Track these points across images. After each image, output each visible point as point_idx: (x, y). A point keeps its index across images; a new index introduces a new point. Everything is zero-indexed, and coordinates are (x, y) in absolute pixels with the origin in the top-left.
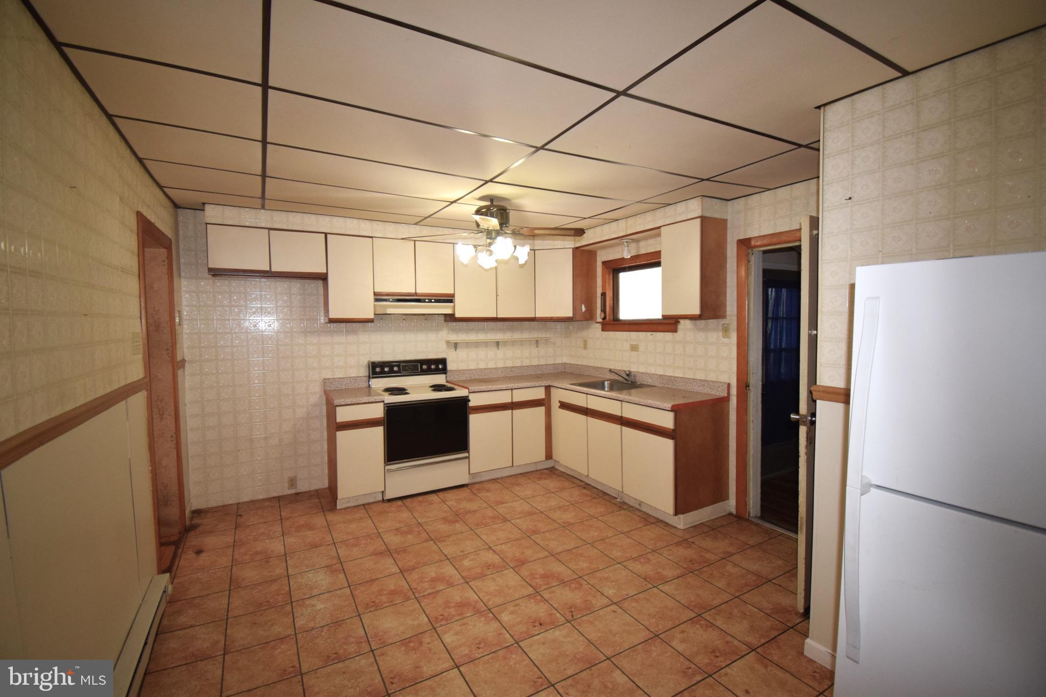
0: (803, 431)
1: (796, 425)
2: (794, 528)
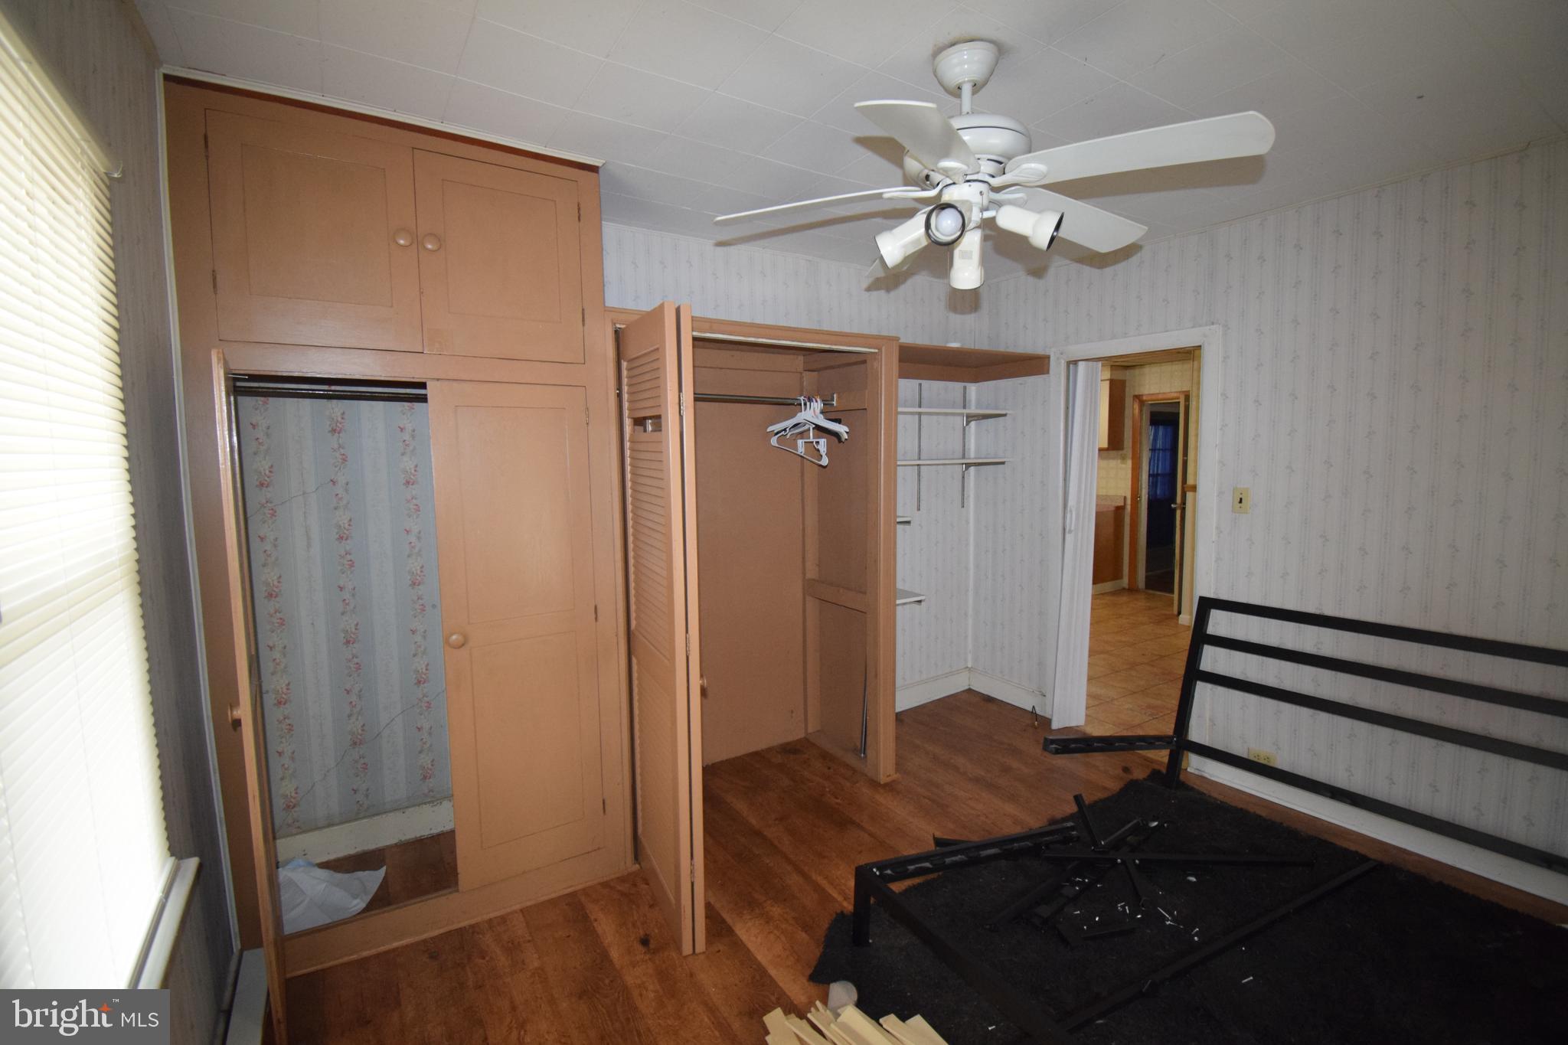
0: (1178, 513)
1: (1174, 510)
2: (1172, 591)
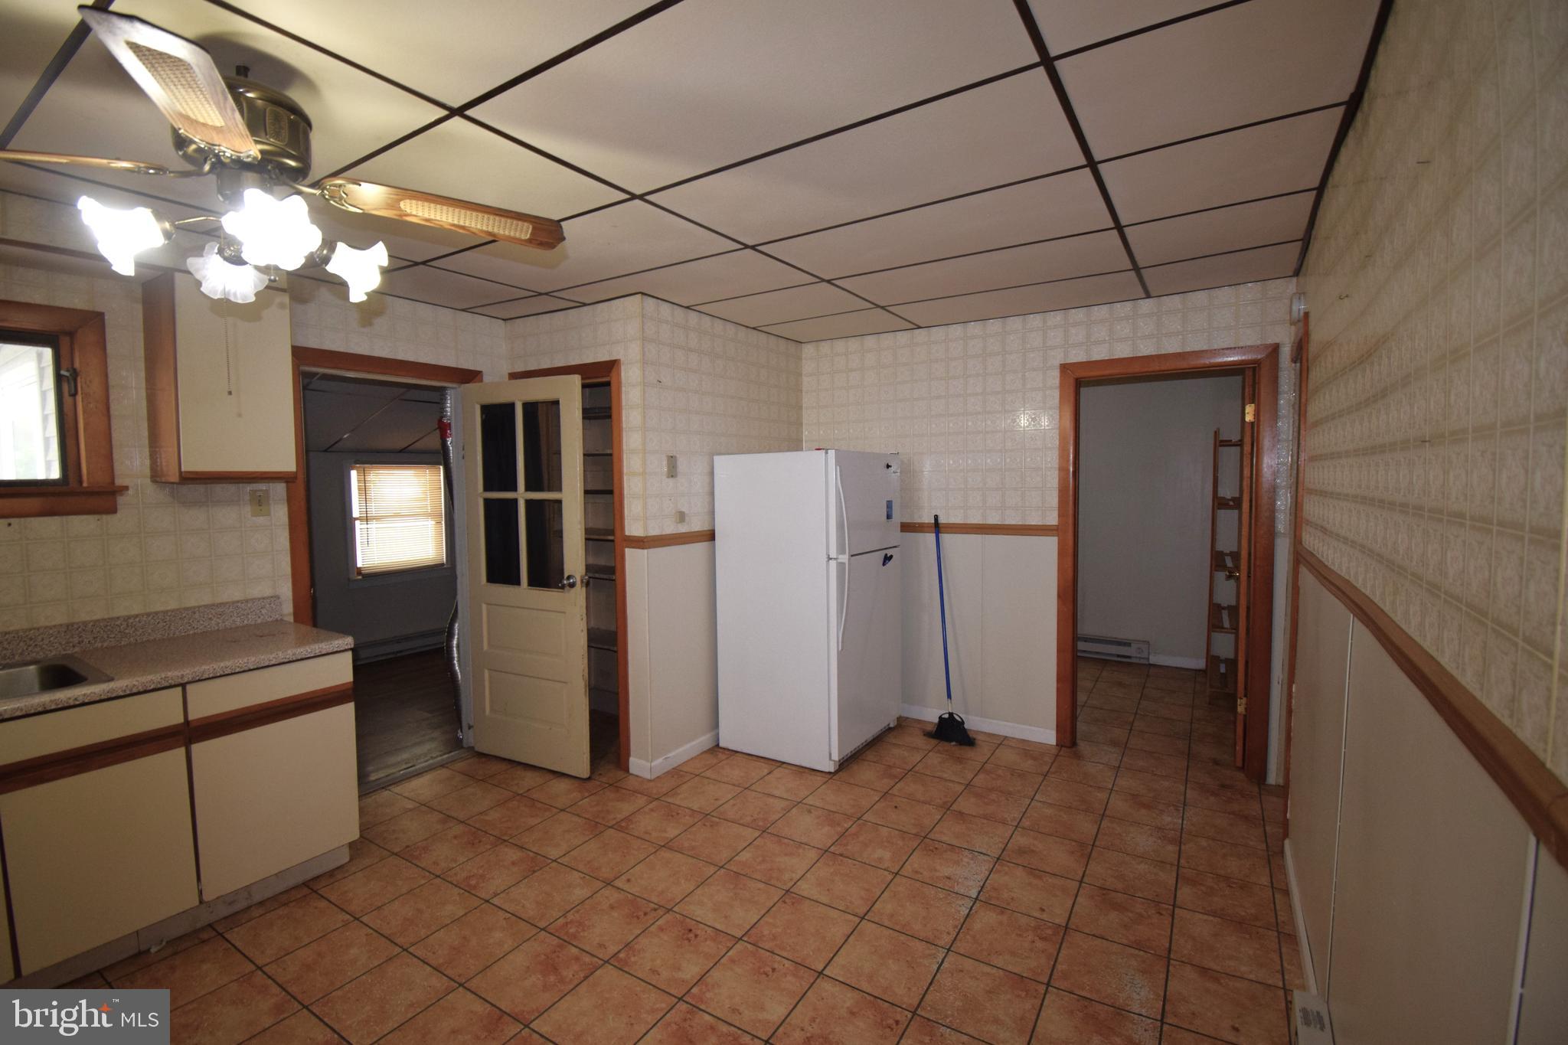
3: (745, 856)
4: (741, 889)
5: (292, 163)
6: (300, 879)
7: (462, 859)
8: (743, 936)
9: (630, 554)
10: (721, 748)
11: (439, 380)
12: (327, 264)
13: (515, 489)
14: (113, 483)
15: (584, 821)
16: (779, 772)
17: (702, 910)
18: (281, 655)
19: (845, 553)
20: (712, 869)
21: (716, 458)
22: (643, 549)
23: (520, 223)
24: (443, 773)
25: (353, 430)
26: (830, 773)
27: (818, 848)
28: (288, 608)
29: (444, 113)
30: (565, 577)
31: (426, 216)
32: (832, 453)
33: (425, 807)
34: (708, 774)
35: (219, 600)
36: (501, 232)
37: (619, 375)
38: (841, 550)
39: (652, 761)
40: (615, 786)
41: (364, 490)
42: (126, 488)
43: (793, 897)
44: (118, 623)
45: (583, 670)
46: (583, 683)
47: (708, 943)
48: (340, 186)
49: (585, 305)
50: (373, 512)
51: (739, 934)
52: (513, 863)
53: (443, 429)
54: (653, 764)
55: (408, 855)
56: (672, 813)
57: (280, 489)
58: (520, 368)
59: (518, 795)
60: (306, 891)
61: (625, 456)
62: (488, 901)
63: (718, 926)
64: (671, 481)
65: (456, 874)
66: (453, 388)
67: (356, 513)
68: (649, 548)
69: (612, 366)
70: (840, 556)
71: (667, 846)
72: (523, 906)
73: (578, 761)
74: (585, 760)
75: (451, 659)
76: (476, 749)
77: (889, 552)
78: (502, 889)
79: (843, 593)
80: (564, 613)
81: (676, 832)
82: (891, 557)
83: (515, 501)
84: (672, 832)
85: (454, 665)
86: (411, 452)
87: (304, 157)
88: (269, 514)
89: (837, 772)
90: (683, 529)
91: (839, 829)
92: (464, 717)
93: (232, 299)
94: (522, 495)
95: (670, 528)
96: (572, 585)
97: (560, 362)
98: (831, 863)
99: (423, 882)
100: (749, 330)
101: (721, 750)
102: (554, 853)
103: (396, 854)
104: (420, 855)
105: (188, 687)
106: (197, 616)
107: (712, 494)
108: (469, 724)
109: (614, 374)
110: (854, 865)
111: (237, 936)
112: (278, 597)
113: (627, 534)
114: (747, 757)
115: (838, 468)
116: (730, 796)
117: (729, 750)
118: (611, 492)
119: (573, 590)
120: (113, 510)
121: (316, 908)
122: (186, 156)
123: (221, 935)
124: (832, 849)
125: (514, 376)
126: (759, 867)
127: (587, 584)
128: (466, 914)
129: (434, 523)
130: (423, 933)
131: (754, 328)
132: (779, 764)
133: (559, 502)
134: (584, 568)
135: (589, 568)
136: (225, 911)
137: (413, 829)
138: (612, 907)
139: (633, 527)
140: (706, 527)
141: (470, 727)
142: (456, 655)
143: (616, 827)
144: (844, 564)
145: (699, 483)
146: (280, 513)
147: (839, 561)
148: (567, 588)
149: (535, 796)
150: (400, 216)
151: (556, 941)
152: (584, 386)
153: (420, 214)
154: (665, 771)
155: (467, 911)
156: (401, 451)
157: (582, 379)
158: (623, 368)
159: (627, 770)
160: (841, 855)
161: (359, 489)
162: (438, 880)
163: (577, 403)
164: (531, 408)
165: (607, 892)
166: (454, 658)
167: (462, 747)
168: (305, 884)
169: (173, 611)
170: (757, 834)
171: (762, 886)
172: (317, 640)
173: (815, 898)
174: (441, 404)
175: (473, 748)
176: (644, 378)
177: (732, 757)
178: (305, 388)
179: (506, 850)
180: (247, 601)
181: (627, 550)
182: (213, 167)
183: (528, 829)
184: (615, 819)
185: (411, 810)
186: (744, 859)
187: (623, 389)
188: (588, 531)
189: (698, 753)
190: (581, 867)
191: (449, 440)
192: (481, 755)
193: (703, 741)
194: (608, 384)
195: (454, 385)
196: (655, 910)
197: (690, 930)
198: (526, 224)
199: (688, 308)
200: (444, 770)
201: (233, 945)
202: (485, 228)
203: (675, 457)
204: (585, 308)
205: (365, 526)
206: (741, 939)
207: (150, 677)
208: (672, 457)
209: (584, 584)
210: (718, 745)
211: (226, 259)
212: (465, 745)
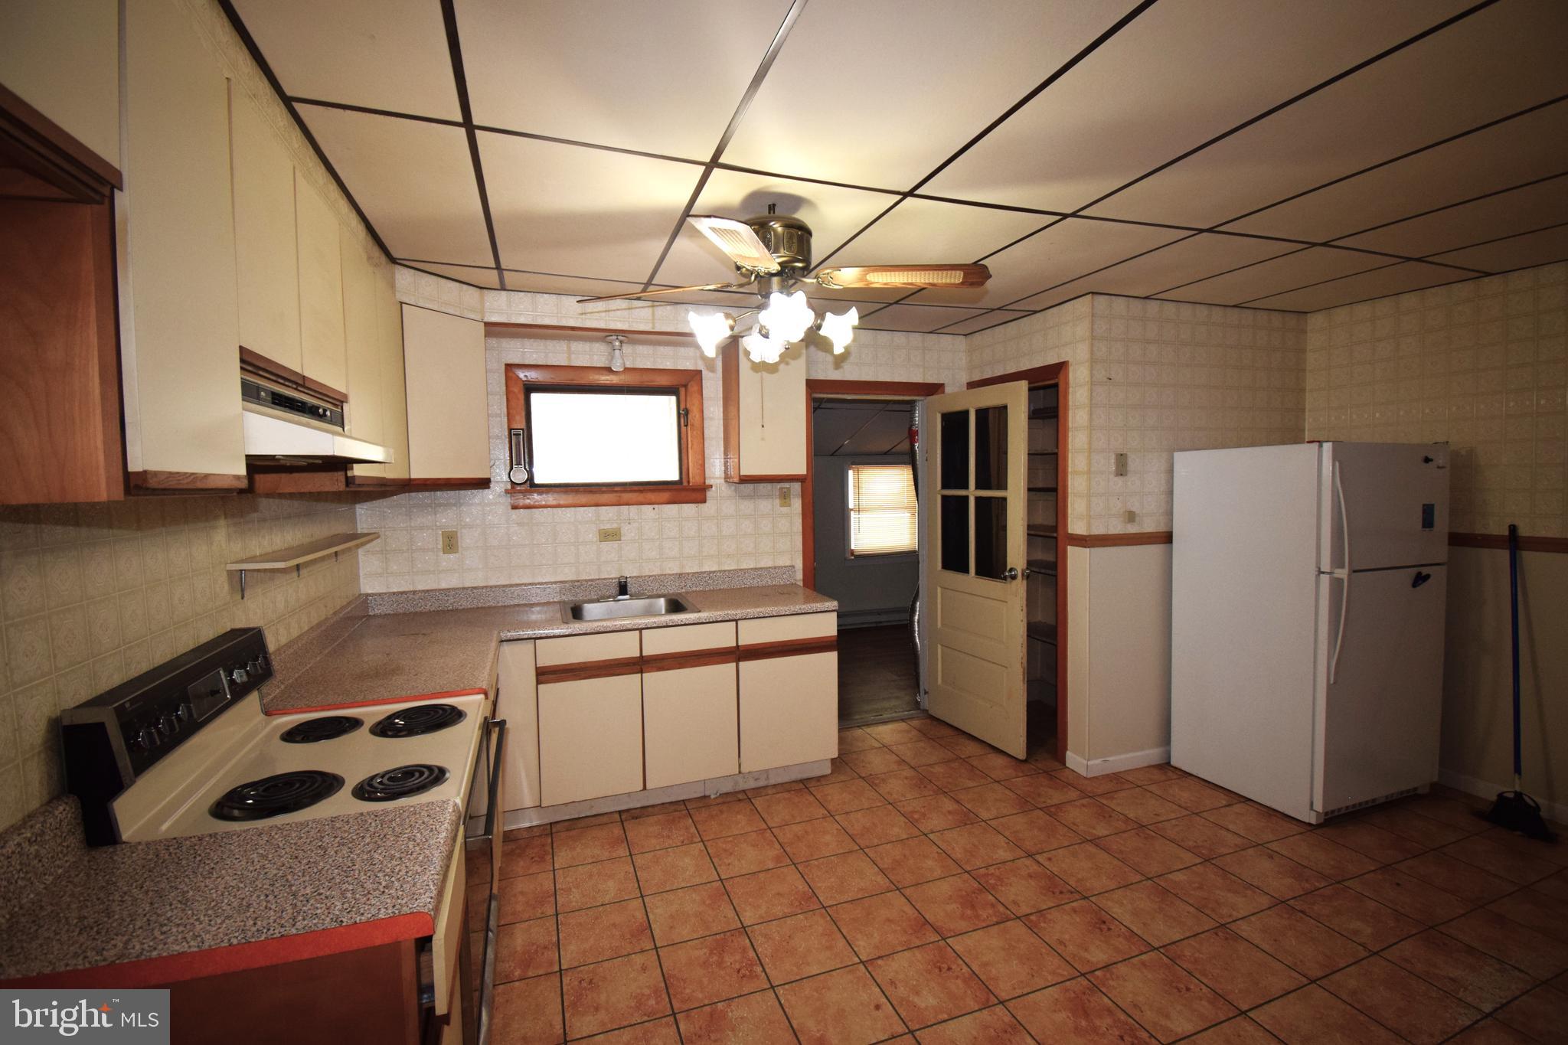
3: (1179, 877)
4: (1167, 905)
5: (800, 265)
6: (800, 776)
7: (909, 796)
8: (1161, 947)
9: (1071, 551)
10: (1172, 767)
11: (910, 395)
12: (820, 330)
13: (966, 487)
14: (705, 483)
15: (1015, 796)
16: (1238, 808)
17: (1120, 908)
18: (792, 608)
19: (1342, 567)
20: (1139, 877)
21: (1177, 455)
22: (1085, 547)
23: (953, 272)
24: (902, 725)
25: (851, 437)
26: (1310, 824)
27: (1272, 896)
28: (799, 576)
29: (898, 197)
30: (1008, 569)
31: (885, 281)
32: (1327, 447)
33: (886, 747)
34: (1153, 788)
35: (758, 566)
36: (940, 281)
37: (1067, 377)
38: (1337, 561)
39: (1089, 760)
40: (1049, 774)
41: (858, 486)
42: (711, 486)
43: (1227, 933)
44: (705, 575)
45: (1022, 658)
46: (1022, 670)
47: (1121, 939)
48: (828, 274)
49: (1035, 312)
50: (863, 505)
51: (1156, 945)
52: (949, 812)
53: (912, 435)
54: (1090, 763)
55: (871, 781)
56: (1104, 814)
57: (796, 487)
58: (977, 377)
59: (961, 758)
60: (801, 786)
61: (1070, 455)
62: (926, 835)
63: (1135, 930)
64: (1120, 480)
65: (904, 806)
66: (921, 400)
67: (851, 506)
68: (1093, 547)
69: (1060, 368)
70: (1338, 571)
71: (1095, 841)
72: (953, 849)
73: (1016, 742)
74: (1022, 742)
75: (914, 631)
76: (930, 712)
77: (1425, 571)
78: (938, 829)
79: (1338, 615)
80: (1006, 602)
81: (1106, 833)
82: (1428, 577)
83: (966, 498)
84: (1101, 830)
85: (915, 637)
86: (894, 454)
87: (807, 260)
88: (790, 505)
89: (1319, 826)
90: (1132, 529)
91: (1307, 885)
92: (921, 683)
93: (767, 361)
94: (972, 492)
95: (1117, 527)
96: (1014, 578)
97: (1011, 369)
98: (1286, 916)
99: (879, 804)
100: (1229, 310)
101: (1172, 768)
102: (985, 815)
103: (863, 778)
104: (880, 783)
105: (740, 623)
106: (746, 575)
107: (1170, 493)
108: (925, 690)
109: (1061, 376)
110: (1318, 927)
111: (758, 802)
112: (793, 567)
113: (1070, 531)
114: (1203, 783)
115: (1337, 464)
116: (1173, 816)
117: (1180, 770)
118: (1055, 490)
119: (1014, 582)
120: (704, 501)
121: (807, 800)
122: (741, 274)
123: (750, 799)
124: (1291, 902)
125: (972, 385)
126: (1192, 892)
127: (1028, 577)
128: (907, 839)
129: (909, 515)
130: (876, 842)
131: (1234, 306)
132: (1242, 800)
133: (1005, 499)
134: (1026, 562)
135: (1030, 563)
136: (752, 784)
137: (877, 763)
138: (1030, 876)
139: (1076, 526)
140: (1162, 528)
141: (926, 693)
142: (917, 629)
143: (1044, 809)
144: (1341, 580)
145: (1154, 483)
146: (797, 504)
147: (1336, 575)
148: (1009, 579)
149: (975, 763)
150: (867, 285)
151: (976, 885)
152: (1030, 390)
153: (880, 281)
154: (1104, 773)
155: (909, 836)
156: (885, 453)
157: (1029, 383)
158: (1071, 369)
159: (1063, 762)
160: (1302, 912)
161: (854, 486)
162: (890, 807)
163: (1023, 407)
164: (982, 414)
165: (1028, 862)
166: (915, 631)
167: (919, 709)
168: (802, 781)
169: (733, 570)
170: (1198, 860)
171: (1192, 910)
172: (815, 601)
173: (1255, 942)
174: (912, 412)
175: (927, 711)
176: (1092, 377)
177: (1184, 779)
178: (815, 409)
179: (945, 799)
180: (775, 568)
181: (1069, 548)
182: (756, 277)
183: (965, 789)
184: (1044, 802)
185: (876, 748)
186: (1177, 879)
187: (1071, 390)
188: (1029, 527)
189: (1146, 765)
190: (1007, 834)
191: (917, 444)
192: (933, 718)
193: (1151, 755)
194: (1056, 386)
195: (922, 398)
196: (1072, 893)
197: (1104, 922)
198: (958, 272)
199: (1147, 298)
200: (904, 724)
201: (756, 809)
202: (927, 281)
203: (1126, 454)
204: (1038, 315)
205: (857, 516)
206: (1157, 949)
207: (719, 613)
208: (1121, 455)
209: (1025, 578)
210: (1169, 763)
211: (763, 335)
212: (921, 708)
